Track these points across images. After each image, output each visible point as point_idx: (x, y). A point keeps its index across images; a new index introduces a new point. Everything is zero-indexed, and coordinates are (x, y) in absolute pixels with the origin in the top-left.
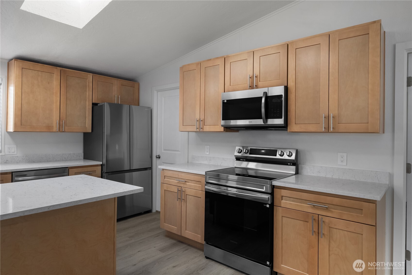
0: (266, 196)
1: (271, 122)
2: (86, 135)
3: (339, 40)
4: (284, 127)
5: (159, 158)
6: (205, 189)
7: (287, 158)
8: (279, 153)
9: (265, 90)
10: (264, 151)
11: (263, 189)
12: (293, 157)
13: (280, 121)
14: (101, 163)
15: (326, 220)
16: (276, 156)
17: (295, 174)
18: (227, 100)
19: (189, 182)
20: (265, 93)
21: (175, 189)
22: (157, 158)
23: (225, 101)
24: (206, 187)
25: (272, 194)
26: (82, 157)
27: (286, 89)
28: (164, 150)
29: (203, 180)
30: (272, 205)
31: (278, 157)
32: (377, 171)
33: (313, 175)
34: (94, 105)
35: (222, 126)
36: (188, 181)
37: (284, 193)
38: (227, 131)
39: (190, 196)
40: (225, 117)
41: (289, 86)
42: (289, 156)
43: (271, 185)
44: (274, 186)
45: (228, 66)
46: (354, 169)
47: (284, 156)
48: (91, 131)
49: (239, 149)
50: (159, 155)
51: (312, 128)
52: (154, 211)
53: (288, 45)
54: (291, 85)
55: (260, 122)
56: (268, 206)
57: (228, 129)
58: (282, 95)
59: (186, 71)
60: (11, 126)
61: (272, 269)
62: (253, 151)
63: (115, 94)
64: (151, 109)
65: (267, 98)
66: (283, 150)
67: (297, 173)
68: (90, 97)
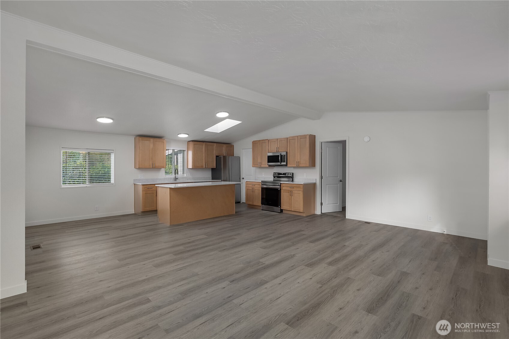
0: (279, 187)
1: (283, 163)
2: (213, 169)
3: (300, 139)
4: (286, 165)
7: (289, 176)
9: (281, 153)
10: (282, 174)
12: (291, 176)
13: (285, 163)
14: (221, 181)
18: (269, 156)
19: (256, 185)
21: (251, 188)
22: (242, 179)
24: (262, 186)
25: (280, 186)
26: (211, 179)
27: (287, 153)
28: (246, 175)
29: (261, 184)
30: (280, 189)
31: (287, 175)
32: (313, 178)
34: (217, 156)
35: (268, 165)
37: (284, 185)
39: (257, 190)
40: (268, 162)
43: (281, 183)
45: (269, 143)
48: (216, 167)
49: (275, 173)
51: (293, 165)
52: (241, 202)
53: (287, 138)
54: (288, 151)
55: (279, 163)
57: (270, 166)
58: (285, 155)
59: (254, 143)
60: (190, 166)
61: (281, 208)
62: (279, 174)
63: (224, 151)
64: (239, 158)
65: (281, 155)
66: (288, 173)
67: (293, 181)
68: (215, 153)
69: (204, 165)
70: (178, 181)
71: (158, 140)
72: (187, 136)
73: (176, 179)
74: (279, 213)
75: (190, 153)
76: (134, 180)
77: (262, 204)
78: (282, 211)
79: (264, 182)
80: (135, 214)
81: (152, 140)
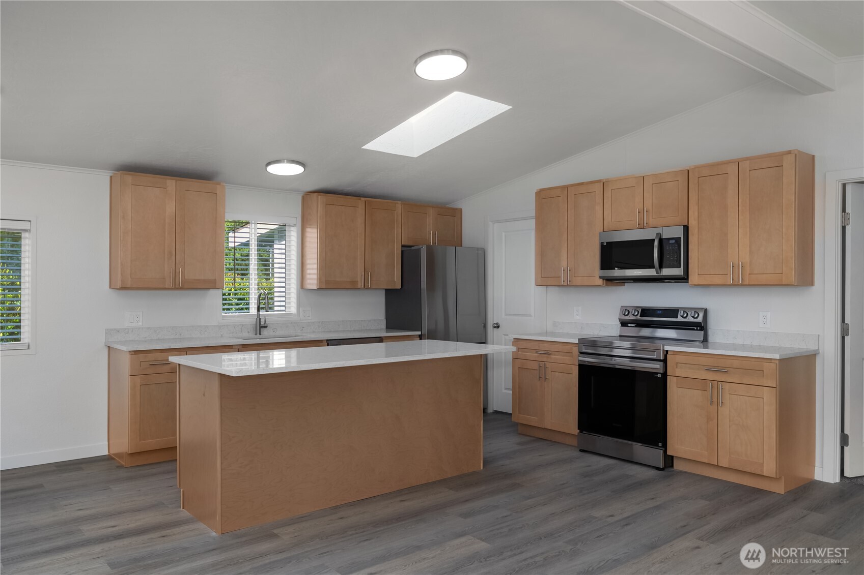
0: (657, 365)
1: (666, 272)
2: (390, 293)
3: (750, 170)
4: (684, 279)
5: (498, 327)
6: (579, 360)
7: (692, 320)
8: (681, 313)
9: (659, 230)
10: (660, 312)
11: (654, 356)
12: (700, 319)
13: (678, 272)
14: (419, 333)
15: (727, 386)
16: (677, 317)
17: (703, 342)
18: (607, 243)
19: (555, 355)
20: (659, 235)
21: (536, 366)
22: (495, 327)
23: (605, 244)
24: (580, 358)
25: (665, 361)
26: (384, 327)
27: (687, 229)
28: (506, 315)
29: (575, 351)
30: (665, 375)
31: (680, 319)
32: (805, 334)
33: (728, 342)
34: (404, 247)
35: (600, 277)
36: (553, 352)
37: (679, 358)
38: (607, 285)
39: (557, 373)
40: (603, 267)
41: (689, 226)
42: (693, 317)
43: (664, 350)
44: (667, 351)
45: (608, 194)
46: (778, 333)
47: (688, 318)
48: (400, 287)
49: (626, 310)
50: (497, 324)
51: (718, 280)
52: (490, 410)
53: (688, 171)
54: (693, 224)
55: (651, 272)
56: (659, 376)
57: (610, 281)
58: (680, 238)
59: (545, 197)
60: (312, 280)
61: (665, 452)
62: (645, 312)
63: (430, 229)
64: (480, 257)
65: (661, 241)
66: (686, 310)
67: (705, 340)
68: (399, 237)
69: (359, 280)
70: (268, 336)
71: (195, 184)
72: (297, 170)
73: (261, 326)
74: (657, 469)
75: (313, 235)
76: (108, 332)
77: (582, 426)
78: (669, 461)
79: (589, 345)
80: (108, 459)
81: (171, 183)
